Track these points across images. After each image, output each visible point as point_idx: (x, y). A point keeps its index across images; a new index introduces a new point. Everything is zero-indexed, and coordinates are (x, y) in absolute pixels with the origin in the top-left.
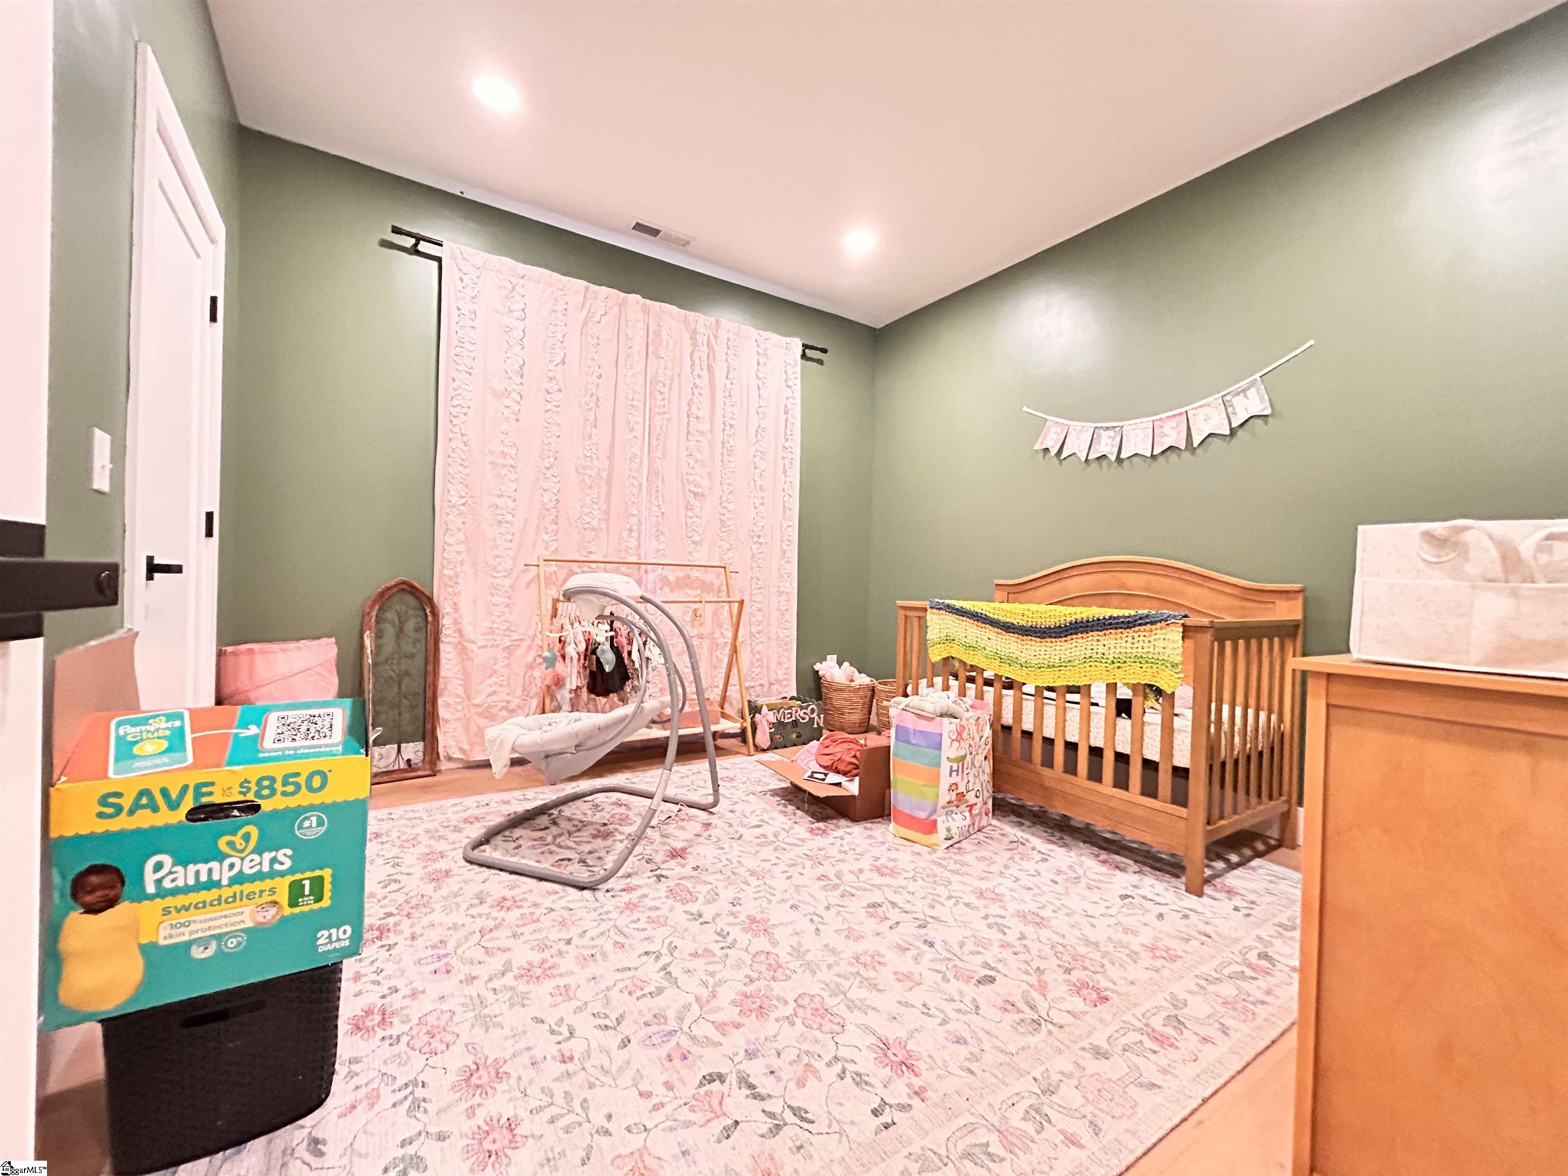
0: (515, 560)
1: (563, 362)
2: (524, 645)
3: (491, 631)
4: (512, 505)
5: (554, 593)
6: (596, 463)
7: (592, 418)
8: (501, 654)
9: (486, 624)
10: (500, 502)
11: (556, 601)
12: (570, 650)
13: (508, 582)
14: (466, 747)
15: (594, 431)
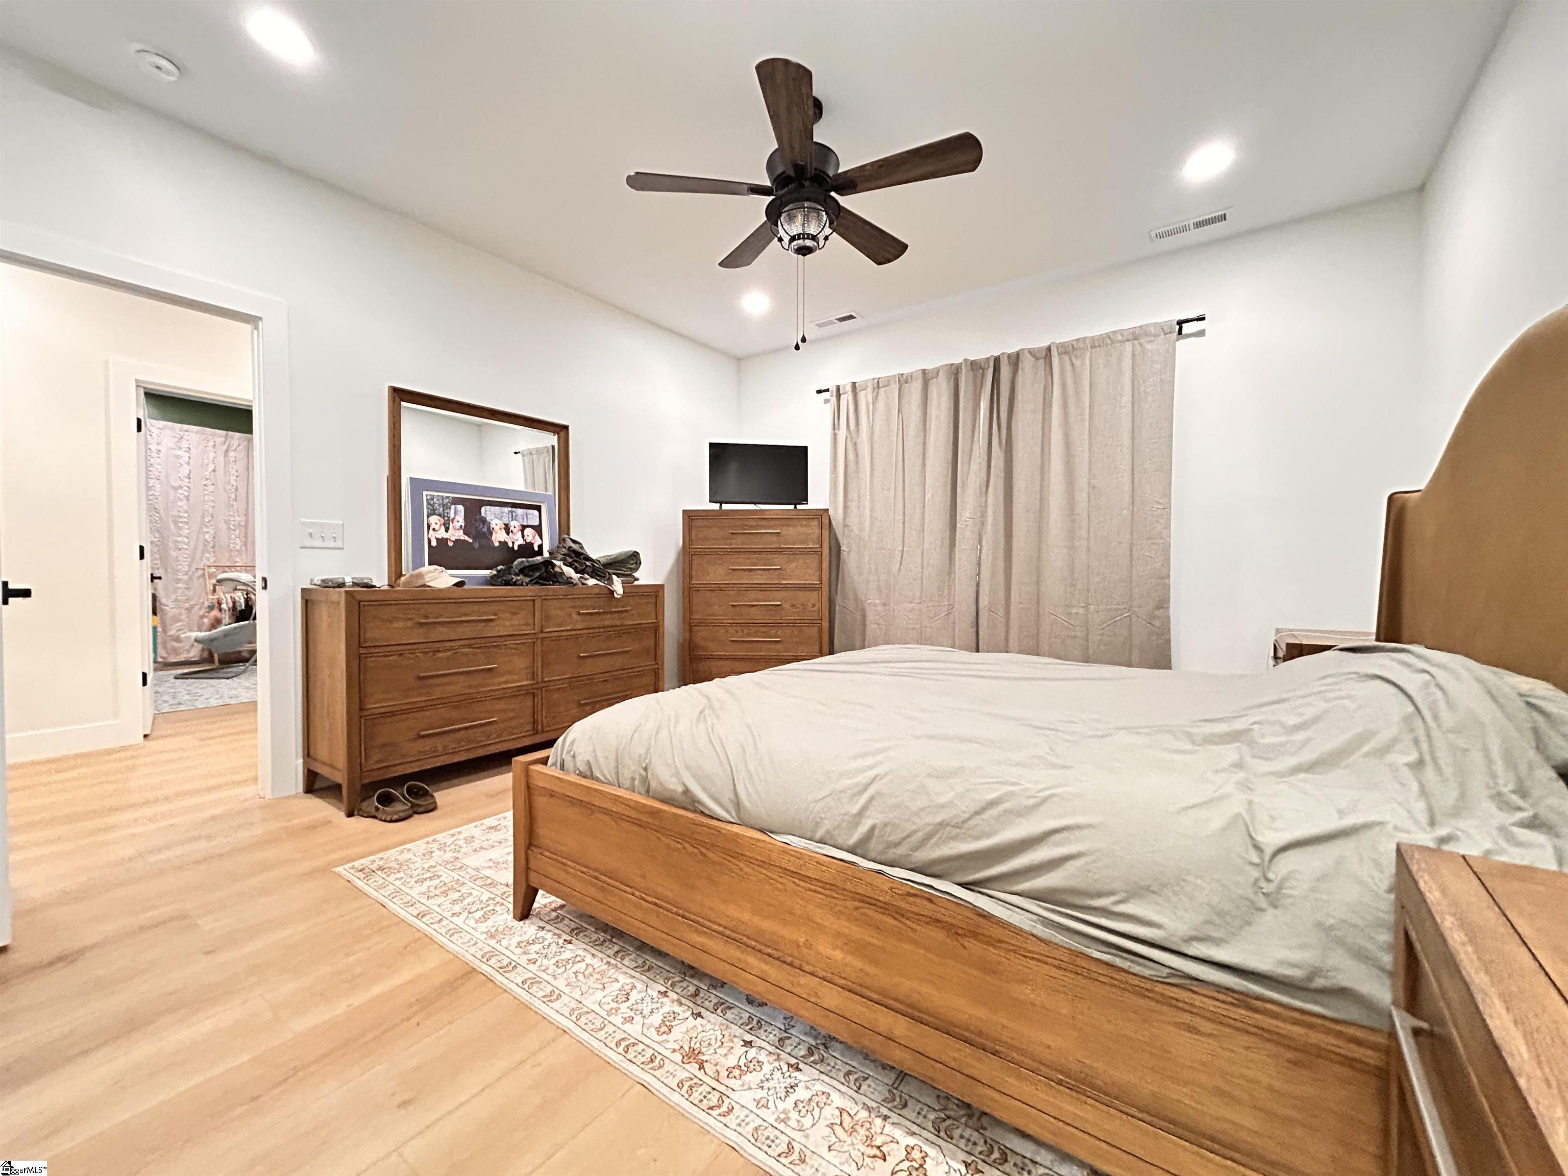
0: (190, 566)
1: (214, 470)
2: (197, 607)
3: (176, 600)
4: (186, 540)
5: (214, 581)
6: (237, 518)
7: (233, 496)
8: (184, 612)
9: (173, 597)
10: (179, 539)
11: (214, 586)
12: (224, 606)
13: (186, 577)
14: (165, 655)
15: (235, 503)
